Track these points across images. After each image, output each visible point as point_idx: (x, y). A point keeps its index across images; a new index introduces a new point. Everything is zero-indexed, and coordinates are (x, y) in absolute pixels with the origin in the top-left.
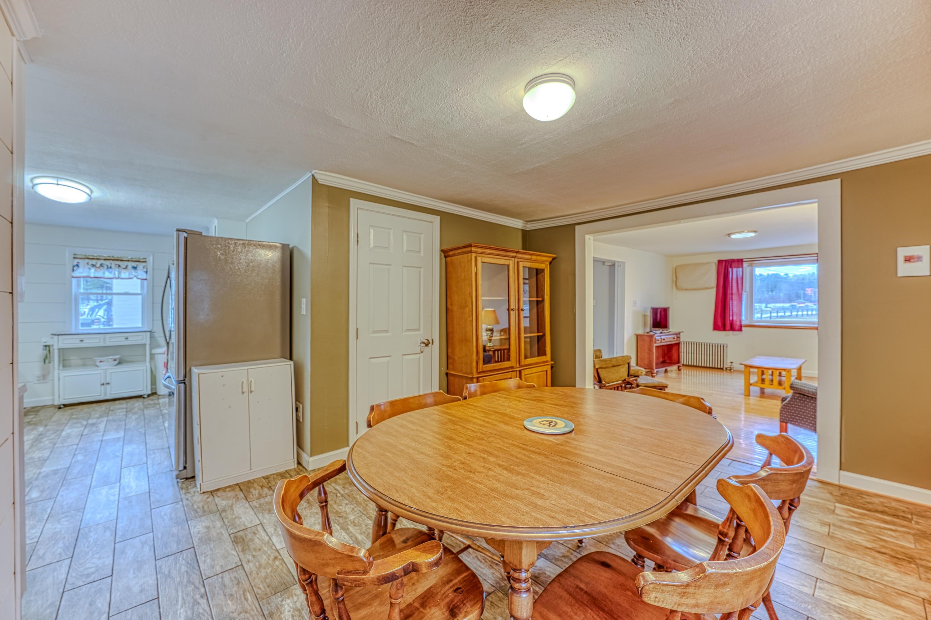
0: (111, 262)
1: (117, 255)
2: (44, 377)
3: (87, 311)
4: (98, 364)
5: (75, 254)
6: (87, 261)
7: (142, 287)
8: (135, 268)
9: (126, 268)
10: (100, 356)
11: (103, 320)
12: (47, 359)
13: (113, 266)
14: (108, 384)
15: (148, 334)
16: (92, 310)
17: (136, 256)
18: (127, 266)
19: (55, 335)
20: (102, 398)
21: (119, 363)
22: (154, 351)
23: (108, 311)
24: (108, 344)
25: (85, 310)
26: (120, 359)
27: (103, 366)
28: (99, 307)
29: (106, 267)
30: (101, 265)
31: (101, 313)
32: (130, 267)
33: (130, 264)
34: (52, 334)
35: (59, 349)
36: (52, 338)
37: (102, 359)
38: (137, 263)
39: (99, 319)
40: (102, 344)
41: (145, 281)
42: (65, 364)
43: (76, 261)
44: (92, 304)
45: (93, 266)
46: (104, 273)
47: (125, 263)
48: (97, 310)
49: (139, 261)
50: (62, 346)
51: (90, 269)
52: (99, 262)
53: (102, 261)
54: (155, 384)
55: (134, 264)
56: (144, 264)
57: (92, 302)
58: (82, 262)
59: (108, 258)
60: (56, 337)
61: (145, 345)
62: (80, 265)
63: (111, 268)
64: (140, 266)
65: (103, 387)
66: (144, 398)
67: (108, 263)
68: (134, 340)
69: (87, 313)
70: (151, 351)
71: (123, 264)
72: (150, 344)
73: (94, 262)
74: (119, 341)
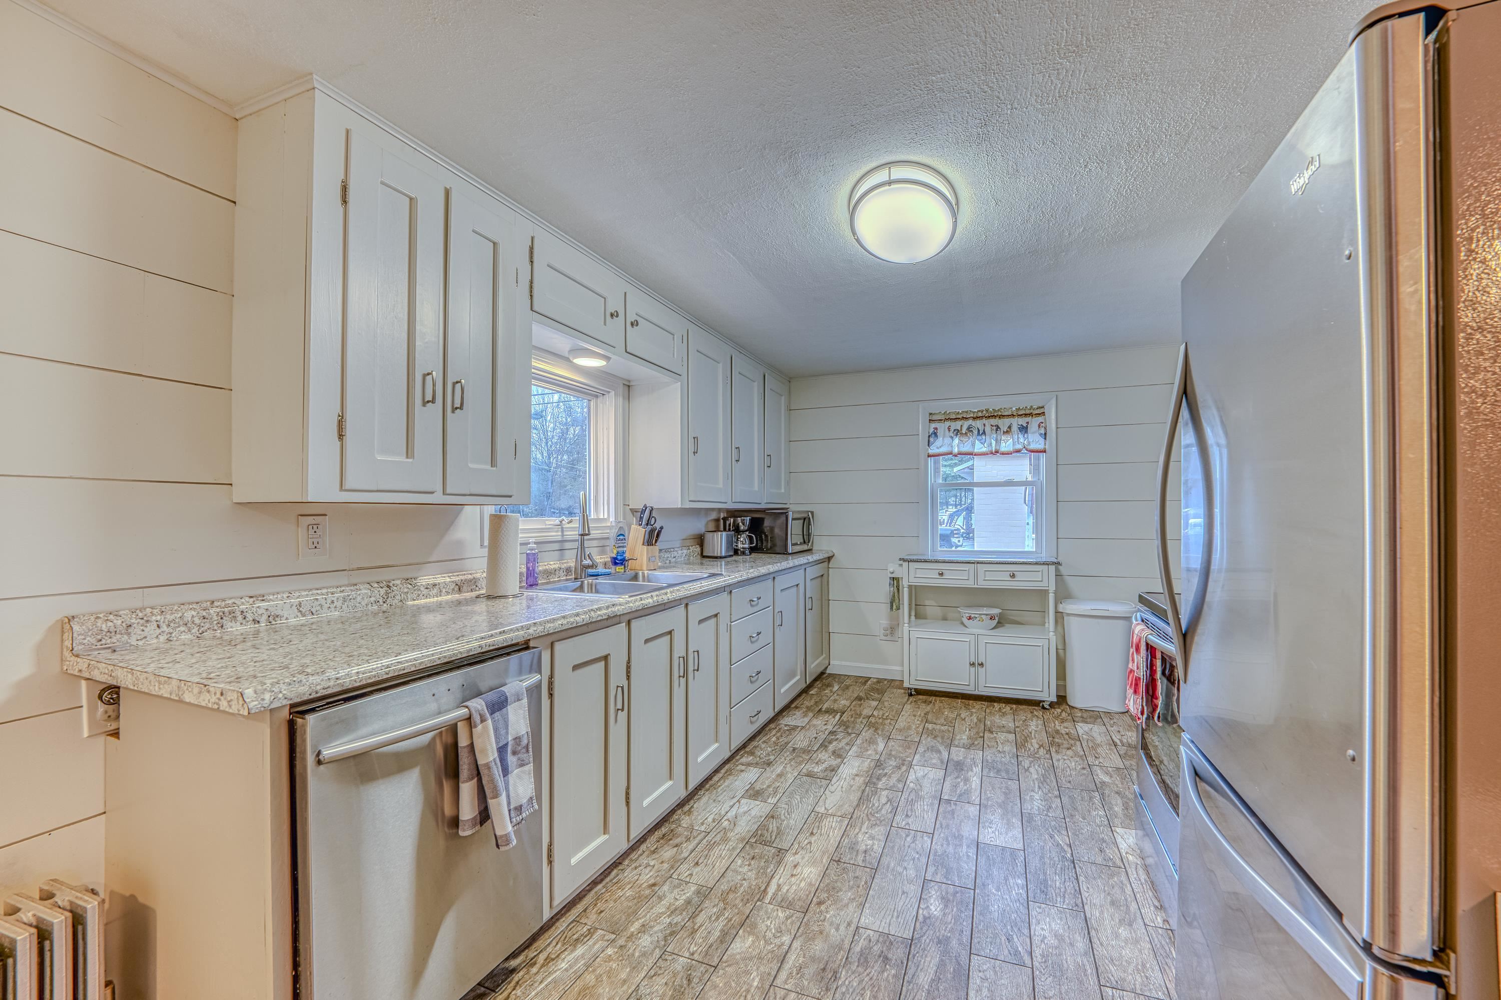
0: (984, 421)
1: (994, 404)
2: (892, 630)
3: (946, 518)
4: (965, 620)
5: (931, 414)
6: (948, 423)
7: (1036, 470)
8: (1024, 429)
9: (1008, 432)
10: (969, 606)
11: (962, 531)
12: (894, 603)
13: (988, 429)
14: (981, 665)
15: (1052, 568)
16: (951, 517)
17: (1025, 402)
18: (1010, 427)
19: (904, 560)
20: (970, 690)
21: (1000, 624)
22: (1061, 608)
23: (968, 519)
24: (982, 584)
25: (944, 517)
26: (1001, 616)
27: (975, 628)
28: (957, 514)
29: (976, 432)
30: (969, 429)
31: (960, 521)
32: (1015, 428)
33: (1016, 422)
34: (900, 559)
35: (910, 587)
36: (901, 565)
37: (973, 612)
38: (1029, 419)
39: (958, 530)
40: (970, 584)
41: (1043, 456)
42: (919, 614)
43: (933, 425)
44: (952, 510)
45: (957, 432)
46: (973, 445)
47: (1006, 422)
48: (956, 517)
49: (1031, 415)
50: (915, 582)
51: (952, 437)
52: (966, 424)
53: (970, 422)
54: (1065, 679)
55: (1022, 421)
56: (1040, 419)
57: (951, 507)
58: (942, 427)
59: (980, 414)
60: (905, 564)
61: (1046, 592)
62: (940, 432)
63: (984, 433)
64: (1034, 422)
65: (973, 669)
66: (1043, 708)
67: (978, 424)
68: (1028, 580)
69: (946, 521)
70: (1056, 607)
71: (1004, 423)
72: (1056, 593)
73: (957, 425)
74: (998, 579)
